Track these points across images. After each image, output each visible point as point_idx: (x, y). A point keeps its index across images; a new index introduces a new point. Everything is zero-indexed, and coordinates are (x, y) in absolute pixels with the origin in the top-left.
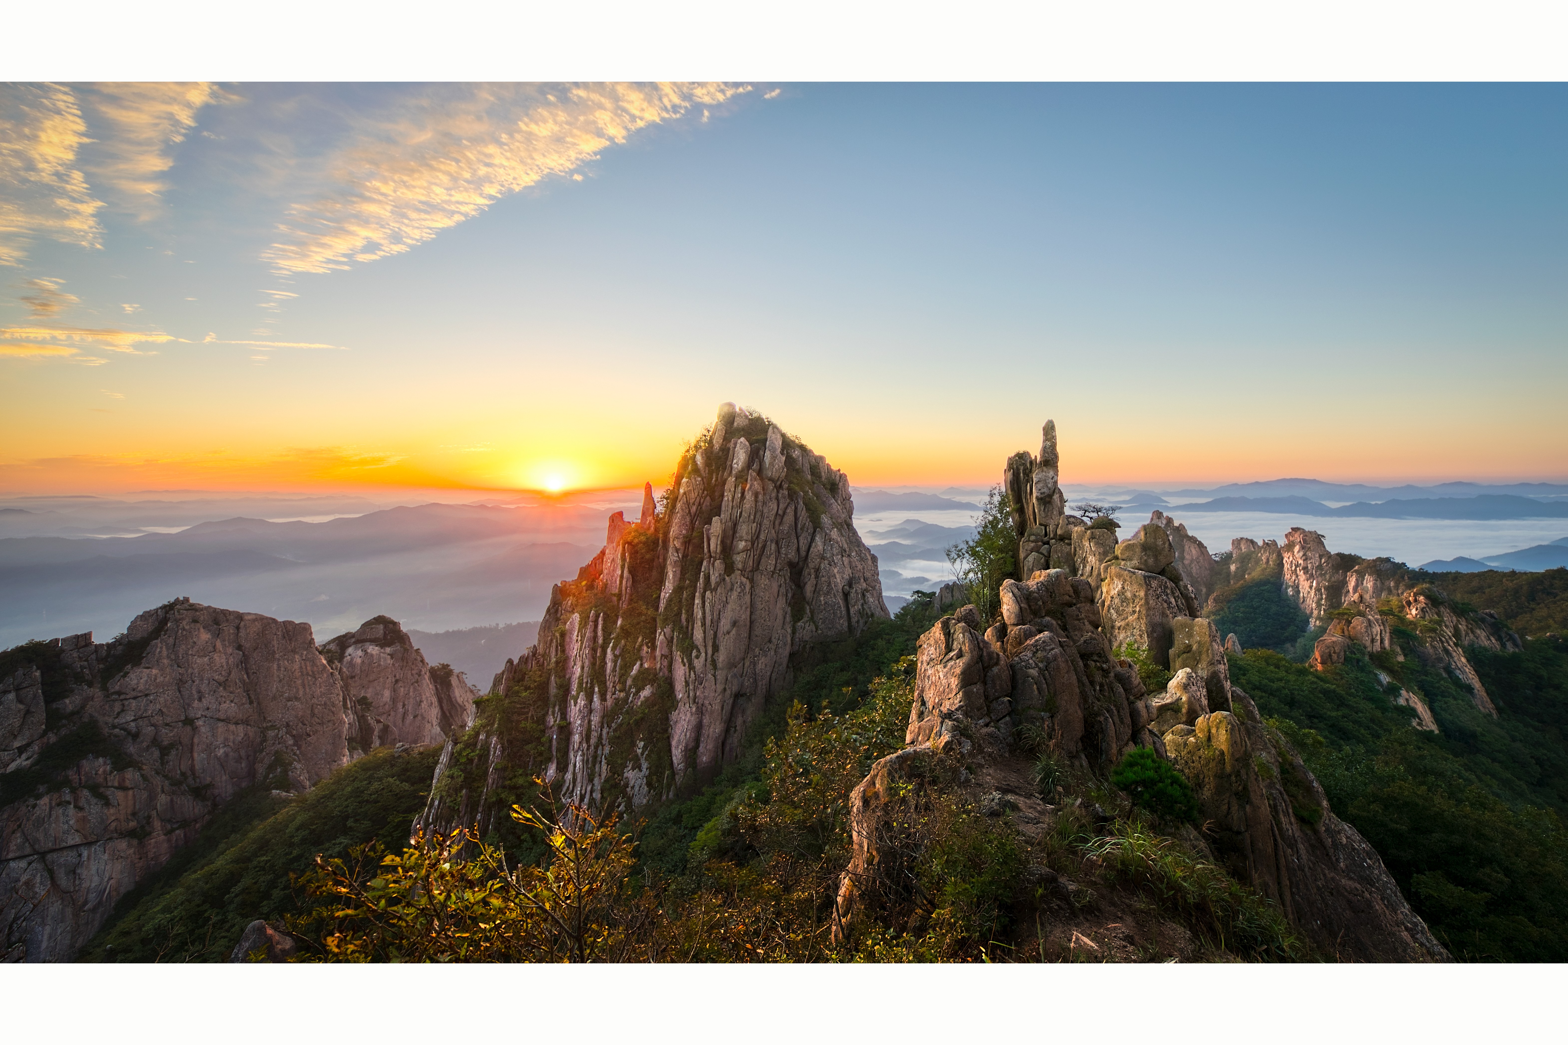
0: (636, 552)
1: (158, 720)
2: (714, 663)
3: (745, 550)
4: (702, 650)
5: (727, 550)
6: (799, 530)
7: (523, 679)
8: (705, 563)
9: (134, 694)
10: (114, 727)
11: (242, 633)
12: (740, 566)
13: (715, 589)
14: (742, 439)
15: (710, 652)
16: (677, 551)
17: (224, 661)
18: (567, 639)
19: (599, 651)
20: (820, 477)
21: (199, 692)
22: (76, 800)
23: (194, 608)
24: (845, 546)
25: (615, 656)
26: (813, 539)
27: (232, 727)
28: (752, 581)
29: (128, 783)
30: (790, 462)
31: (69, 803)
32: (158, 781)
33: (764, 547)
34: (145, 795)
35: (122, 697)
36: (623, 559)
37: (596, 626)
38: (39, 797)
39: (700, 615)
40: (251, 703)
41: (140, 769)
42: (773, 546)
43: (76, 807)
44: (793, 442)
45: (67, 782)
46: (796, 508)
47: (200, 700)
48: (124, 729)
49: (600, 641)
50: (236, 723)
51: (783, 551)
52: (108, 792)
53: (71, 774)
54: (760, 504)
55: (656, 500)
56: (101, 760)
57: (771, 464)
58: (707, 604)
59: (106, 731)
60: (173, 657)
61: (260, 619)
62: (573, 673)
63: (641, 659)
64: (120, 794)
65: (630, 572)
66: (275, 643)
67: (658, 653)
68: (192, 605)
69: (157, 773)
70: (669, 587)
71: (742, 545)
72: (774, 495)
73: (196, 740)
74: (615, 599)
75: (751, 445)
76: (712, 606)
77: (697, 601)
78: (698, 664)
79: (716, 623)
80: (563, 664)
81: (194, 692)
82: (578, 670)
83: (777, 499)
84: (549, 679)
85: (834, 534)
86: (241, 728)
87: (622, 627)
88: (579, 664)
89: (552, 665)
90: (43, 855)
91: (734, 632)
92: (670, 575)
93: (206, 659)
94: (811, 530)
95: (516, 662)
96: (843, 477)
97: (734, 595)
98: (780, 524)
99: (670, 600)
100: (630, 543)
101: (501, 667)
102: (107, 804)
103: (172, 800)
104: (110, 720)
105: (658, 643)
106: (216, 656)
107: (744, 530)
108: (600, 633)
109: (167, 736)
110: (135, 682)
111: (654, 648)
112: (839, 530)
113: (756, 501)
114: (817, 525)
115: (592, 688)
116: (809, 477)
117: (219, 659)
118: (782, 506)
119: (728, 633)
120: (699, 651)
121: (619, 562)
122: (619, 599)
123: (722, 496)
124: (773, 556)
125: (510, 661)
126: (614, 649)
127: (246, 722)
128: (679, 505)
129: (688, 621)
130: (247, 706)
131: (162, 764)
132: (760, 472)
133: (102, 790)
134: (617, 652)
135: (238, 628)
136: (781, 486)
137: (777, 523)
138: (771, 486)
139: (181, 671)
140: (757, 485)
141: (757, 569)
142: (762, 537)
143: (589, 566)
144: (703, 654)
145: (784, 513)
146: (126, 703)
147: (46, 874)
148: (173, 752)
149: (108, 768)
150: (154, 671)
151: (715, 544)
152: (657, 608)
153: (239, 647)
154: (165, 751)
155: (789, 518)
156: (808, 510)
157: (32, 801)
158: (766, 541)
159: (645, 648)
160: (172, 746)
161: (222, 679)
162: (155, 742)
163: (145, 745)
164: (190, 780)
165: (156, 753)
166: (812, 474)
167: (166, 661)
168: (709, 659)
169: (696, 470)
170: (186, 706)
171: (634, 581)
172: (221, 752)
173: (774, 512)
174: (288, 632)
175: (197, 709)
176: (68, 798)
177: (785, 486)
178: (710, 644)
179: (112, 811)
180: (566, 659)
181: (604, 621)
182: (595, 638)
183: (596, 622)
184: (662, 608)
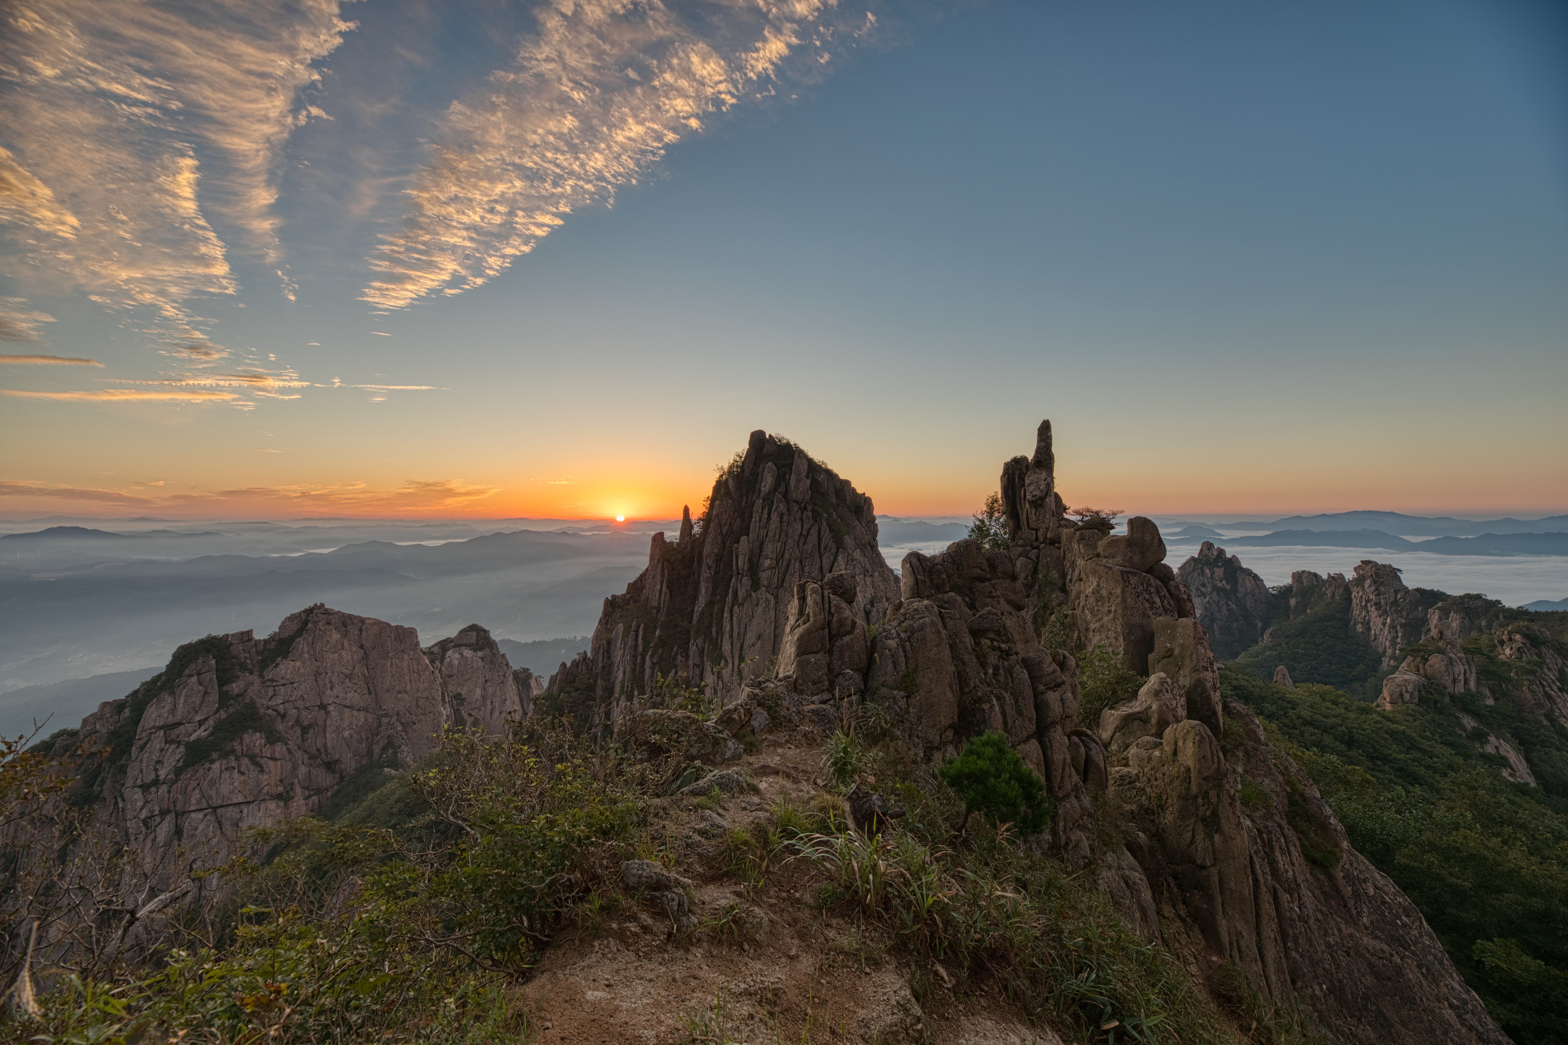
0: (674, 569)
1: (300, 704)
2: (740, 672)
3: (770, 568)
4: (730, 661)
5: (754, 568)
6: (822, 550)
7: (574, 681)
8: (733, 580)
9: (283, 682)
10: (268, 708)
11: (364, 635)
12: (765, 583)
13: (742, 604)
14: (770, 464)
15: (736, 663)
16: (710, 568)
17: (350, 657)
18: (613, 647)
19: (639, 658)
20: (845, 500)
21: (331, 682)
22: (239, 767)
23: (328, 612)
24: (868, 566)
25: (653, 663)
26: (835, 559)
27: (356, 713)
28: (776, 597)
29: (277, 755)
30: (815, 485)
31: (234, 769)
32: (299, 754)
33: (788, 565)
34: (290, 765)
35: (274, 684)
36: (663, 576)
37: (637, 636)
38: (212, 762)
39: (728, 628)
40: (370, 693)
41: (286, 744)
42: (797, 565)
43: (239, 772)
44: (820, 466)
45: (233, 751)
46: (819, 529)
47: (331, 689)
48: (275, 711)
49: (640, 649)
50: (359, 710)
51: (807, 569)
52: (263, 762)
53: (236, 746)
54: (785, 524)
55: (693, 522)
56: (258, 734)
57: (796, 487)
58: (735, 618)
59: (262, 712)
60: (312, 652)
61: (377, 623)
62: (616, 678)
63: (676, 667)
64: (271, 763)
65: (668, 587)
66: (389, 644)
67: (691, 662)
68: (326, 610)
69: (299, 748)
70: (702, 602)
71: (767, 563)
72: (798, 516)
73: (328, 723)
74: (654, 611)
75: (778, 469)
76: (739, 620)
77: (725, 615)
78: (727, 673)
79: (742, 636)
80: (608, 669)
81: (327, 683)
82: (620, 675)
83: (801, 519)
84: (596, 682)
85: (857, 555)
86: (362, 714)
87: (659, 637)
88: (621, 669)
89: (599, 670)
90: (215, 810)
91: (758, 645)
92: (703, 590)
93: (336, 655)
94: (834, 550)
95: (569, 665)
96: (867, 501)
97: (760, 610)
98: (804, 544)
99: (702, 614)
100: (668, 561)
101: (555, 670)
102: (262, 771)
103: (310, 771)
104: (265, 703)
105: (691, 653)
106: (344, 653)
107: (769, 548)
108: (640, 641)
109: (307, 718)
110: (284, 672)
111: (687, 657)
112: (862, 551)
113: (781, 522)
114: (840, 545)
115: (632, 691)
116: (834, 500)
117: (346, 655)
118: (806, 527)
119: (753, 645)
120: (726, 661)
121: (659, 578)
122: (658, 612)
123: (751, 517)
124: (797, 574)
125: (564, 665)
126: (652, 657)
127: (366, 710)
128: (712, 525)
129: (717, 634)
130: (367, 696)
131: (303, 740)
132: (785, 495)
133: (258, 759)
134: (655, 660)
135: (361, 630)
136: (805, 508)
137: (801, 542)
138: (796, 508)
139: (318, 664)
140: (782, 507)
141: (782, 586)
142: (787, 556)
143: (636, 582)
144: (730, 665)
145: (808, 533)
146: (277, 689)
147: (216, 825)
148: (311, 731)
149: (263, 741)
150: (298, 664)
151: (742, 562)
152: (691, 621)
153: (362, 647)
154: (305, 730)
155: (813, 538)
156: (831, 531)
157: (207, 765)
158: (790, 560)
159: (679, 657)
160: (310, 726)
161: (348, 672)
162: (298, 722)
163: (290, 724)
164: (323, 756)
165: (299, 732)
166: (837, 497)
167: (306, 656)
168: (736, 670)
169: (728, 494)
170: (321, 694)
171: (671, 596)
172: (346, 734)
173: (798, 532)
174: (398, 634)
175: (329, 696)
176: (234, 764)
177: (810, 507)
178: (737, 655)
179: (265, 777)
180: (611, 665)
181: (645, 630)
182: (636, 646)
183: (637, 631)
184: (695, 621)
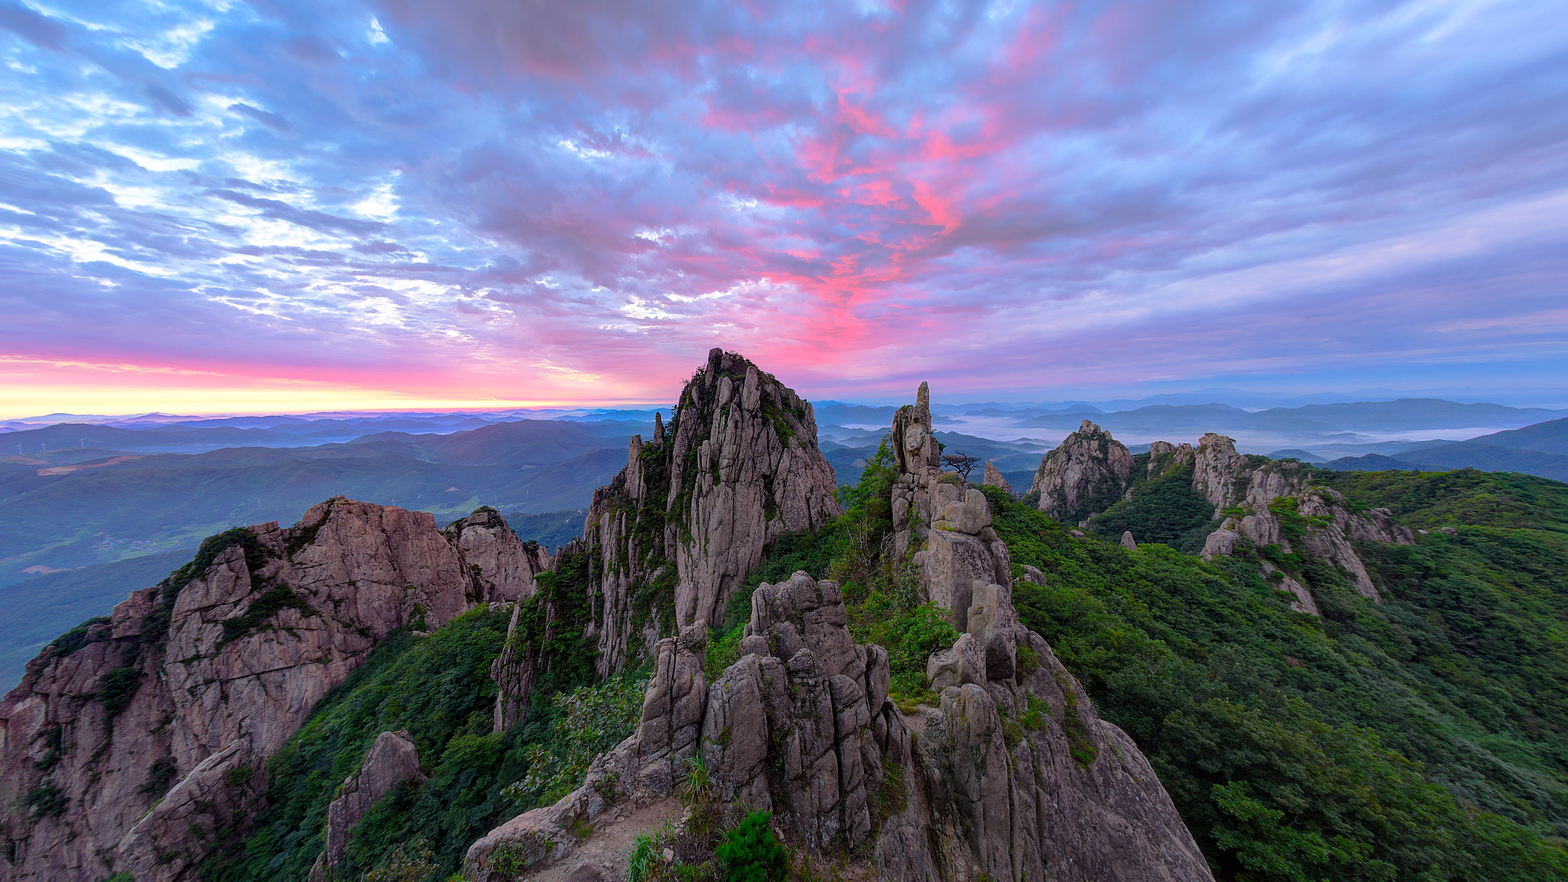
0: (649, 467)
1: (330, 582)
2: (706, 552)
3: (728, 466)
4: (697, 542)
5: (714, 466)
6: (770, 449)
7: (569, 562)
8: (698, 476)
9: (311, 563)
10: (300, 587)
11: (384, 520)
12: (724, 478)
13: (706, 496)
14: (726, 378)
15: (703, 544)
16: (679, 466)
17: (373, 540)
18: (601, 532)
19: (623, 541)
20: (790, 406)
21: (357, 562)
22: (277, 638)
23: (348, 503)
24: (809, 461)
25: (635, 544)
26: (782, 456)
27: (383, 587)
28: (734, 489)
29: (313, 626)
30: (765, 394)
31: (273, 640)
32: (334, 624)
33: (743, 463)
34: (326, 634)
35: (304, 566)
36: (640, 471)
37: (621, 523)
38: (251, 636)
39: (695, 514)
40: (395, 570)
41: (321, 616)
42: (750, 463)
43: (278, 643)
45: (270, 626)
46: (768, 432)
47: (358, 567)
48: (308, 589)
49: (624, 534)
50: (386, 584)
51: (758, 466)
52: (300, 632)
53: (273, 621)
54: (739, 429)
55: (664, 424)
56: (293, 610)
57: (748, 397)
58: (700, 508)
59: (294, 590)
60: (336, 538)
61: (395, 510)
62: (605, 557)
63: (654, 547)
64: (308, 633)
65: (645, 481)
66: (408, 527)
67: (666, 542)
68: (347, 500)
69: (333, 619)
70: (673, 494)
71: (725, 461)
72: (750, 422)
73: (358, 596)
74: (635, 501)
75: (733, 383)
76: (704, 510)
77: (693, 504)
78: (695, 552)
79: (707, 522)
80: (598, 550)
81: (354, 562)
82: (608, 555)
83: (753, 425)
84: (588, 561)
86: (389, 587)
87: (639, 524)
88: (609, 550)
89: (590, 551)
90: (258, 676)
91: (720, 528)
92: (674, 484)
93: (360, 539)
94: (780, 449)
95: (565, 548)
96: (807, 405)
97: (720, 500)
98: (755, 445)
99: (674, 503)
100: (645, 460)
102: (300, 640)
103: (345, 638)
104: (296, 582)
105: (666, 535)
106: (367, 537)
107: (726, 450)
108: (623, 528)
109: (338, 594)
110: (311, 555)
111: (663, 539)
112: (804, 448)
113: (736, 428)
114: (785, 445)
115: (619, 568)
116: (781, 407)
117: (370, 539)
118: (756, 431)
119: (716, 529)
120: (695, 542)
121: (637, 474)
122: (637, 503)
123: (712, 423)
124: (750, 470)
126: (634, 539)
127: (392, 583)
128: (680, 430)
129: (687, 520)
130: (392, 572)
131: (336, 612)
132: (739, 404)
133: (295, 631)
134: (636, 542)
135: (381, 517)
136: (756, 415)
137: (753, 444)
138: (748, 415)
139: (343, 547)
140: (737, 415)
141: (738, 479)
142: (741, 455)
143: (619, 476)
144: (698, 545)
145: (759, 436)
146: (307, 570)
147: (261, 688)
148: (343, 604)
149: (298, 615)
150: (324, 548)
151: (705, 462)
152: (664, 510)
153: (383, 531)
154: (337, 604)
155: (763, 440)
156: (778, 433)
157: (246, 639)
158: (744, 458)
159: (657, 539)
160: (341, 600)
161: (373, 553)
162: (329, 597)
163: (323, 599)
164: (356, 624)
165: (332, 606)
166: (783, 404)
167: (332, 541)
168: (702, 549)
169: (692, 403)
170: (348, 574)
171: (648, 489)
172: (376, 604)
173: (751, 435)
174: (417, 519)
175: (357, 575)
176: (272, 636)
177: (760, 415)
178: (703, 537)
179: (304, 645)
180: (600, 547)
181: (627, 518)
182: (620, 531)
183: (621, 519)
184: (668, 510)
